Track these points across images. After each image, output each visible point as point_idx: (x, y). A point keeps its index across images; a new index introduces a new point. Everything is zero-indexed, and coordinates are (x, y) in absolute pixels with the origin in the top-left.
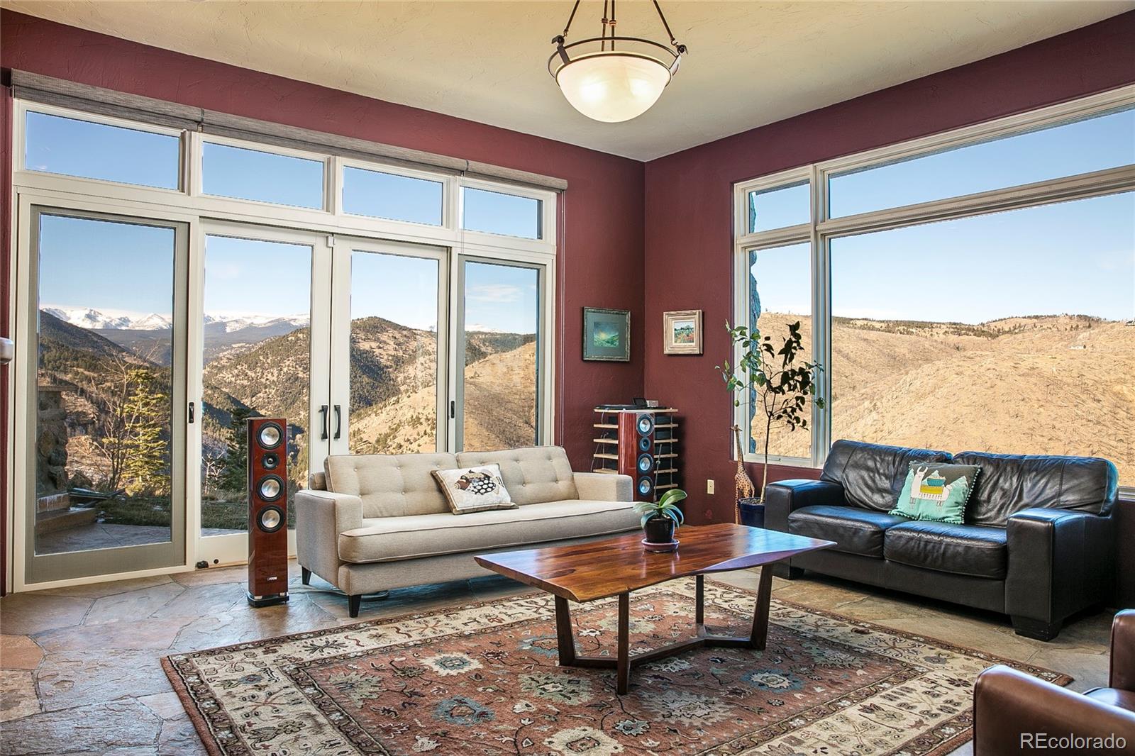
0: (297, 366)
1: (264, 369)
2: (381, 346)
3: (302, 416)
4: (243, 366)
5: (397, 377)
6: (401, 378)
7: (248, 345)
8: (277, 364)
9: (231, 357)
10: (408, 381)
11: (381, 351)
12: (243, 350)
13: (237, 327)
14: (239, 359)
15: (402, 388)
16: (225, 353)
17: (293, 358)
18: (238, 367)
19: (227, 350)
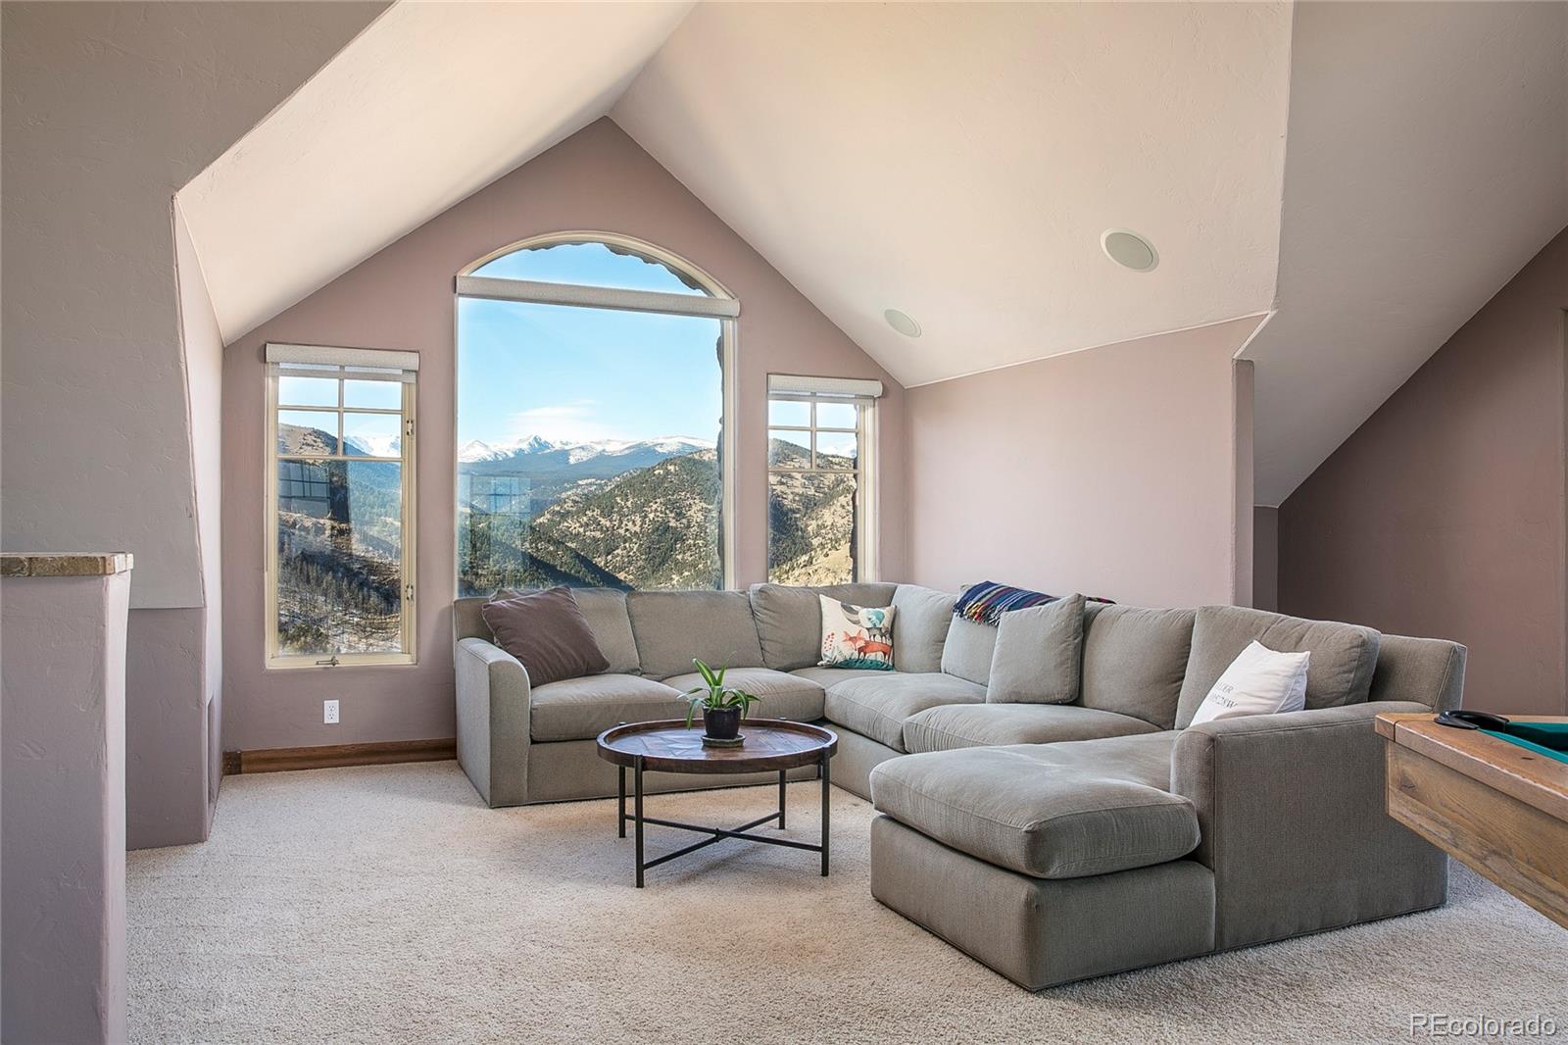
0: (668, 512)
1: (622, 516)
2: (784, 480)
3: (674, 582)
4: (594, 511)
5: (807, 526)
6: (812, 526)
7: (599, 482)
8: (639, 509)
9: (577, 499)
10: (823, 531)
11: (783, 488)
12: (593, 488)
13: (584, 456)
14: (588, 501)
15: (815, 542)
16: (569, 493)
17: (662, 500)
18: (587, 512)
19: (573, 488)
